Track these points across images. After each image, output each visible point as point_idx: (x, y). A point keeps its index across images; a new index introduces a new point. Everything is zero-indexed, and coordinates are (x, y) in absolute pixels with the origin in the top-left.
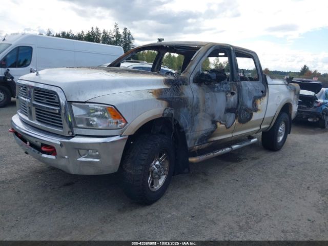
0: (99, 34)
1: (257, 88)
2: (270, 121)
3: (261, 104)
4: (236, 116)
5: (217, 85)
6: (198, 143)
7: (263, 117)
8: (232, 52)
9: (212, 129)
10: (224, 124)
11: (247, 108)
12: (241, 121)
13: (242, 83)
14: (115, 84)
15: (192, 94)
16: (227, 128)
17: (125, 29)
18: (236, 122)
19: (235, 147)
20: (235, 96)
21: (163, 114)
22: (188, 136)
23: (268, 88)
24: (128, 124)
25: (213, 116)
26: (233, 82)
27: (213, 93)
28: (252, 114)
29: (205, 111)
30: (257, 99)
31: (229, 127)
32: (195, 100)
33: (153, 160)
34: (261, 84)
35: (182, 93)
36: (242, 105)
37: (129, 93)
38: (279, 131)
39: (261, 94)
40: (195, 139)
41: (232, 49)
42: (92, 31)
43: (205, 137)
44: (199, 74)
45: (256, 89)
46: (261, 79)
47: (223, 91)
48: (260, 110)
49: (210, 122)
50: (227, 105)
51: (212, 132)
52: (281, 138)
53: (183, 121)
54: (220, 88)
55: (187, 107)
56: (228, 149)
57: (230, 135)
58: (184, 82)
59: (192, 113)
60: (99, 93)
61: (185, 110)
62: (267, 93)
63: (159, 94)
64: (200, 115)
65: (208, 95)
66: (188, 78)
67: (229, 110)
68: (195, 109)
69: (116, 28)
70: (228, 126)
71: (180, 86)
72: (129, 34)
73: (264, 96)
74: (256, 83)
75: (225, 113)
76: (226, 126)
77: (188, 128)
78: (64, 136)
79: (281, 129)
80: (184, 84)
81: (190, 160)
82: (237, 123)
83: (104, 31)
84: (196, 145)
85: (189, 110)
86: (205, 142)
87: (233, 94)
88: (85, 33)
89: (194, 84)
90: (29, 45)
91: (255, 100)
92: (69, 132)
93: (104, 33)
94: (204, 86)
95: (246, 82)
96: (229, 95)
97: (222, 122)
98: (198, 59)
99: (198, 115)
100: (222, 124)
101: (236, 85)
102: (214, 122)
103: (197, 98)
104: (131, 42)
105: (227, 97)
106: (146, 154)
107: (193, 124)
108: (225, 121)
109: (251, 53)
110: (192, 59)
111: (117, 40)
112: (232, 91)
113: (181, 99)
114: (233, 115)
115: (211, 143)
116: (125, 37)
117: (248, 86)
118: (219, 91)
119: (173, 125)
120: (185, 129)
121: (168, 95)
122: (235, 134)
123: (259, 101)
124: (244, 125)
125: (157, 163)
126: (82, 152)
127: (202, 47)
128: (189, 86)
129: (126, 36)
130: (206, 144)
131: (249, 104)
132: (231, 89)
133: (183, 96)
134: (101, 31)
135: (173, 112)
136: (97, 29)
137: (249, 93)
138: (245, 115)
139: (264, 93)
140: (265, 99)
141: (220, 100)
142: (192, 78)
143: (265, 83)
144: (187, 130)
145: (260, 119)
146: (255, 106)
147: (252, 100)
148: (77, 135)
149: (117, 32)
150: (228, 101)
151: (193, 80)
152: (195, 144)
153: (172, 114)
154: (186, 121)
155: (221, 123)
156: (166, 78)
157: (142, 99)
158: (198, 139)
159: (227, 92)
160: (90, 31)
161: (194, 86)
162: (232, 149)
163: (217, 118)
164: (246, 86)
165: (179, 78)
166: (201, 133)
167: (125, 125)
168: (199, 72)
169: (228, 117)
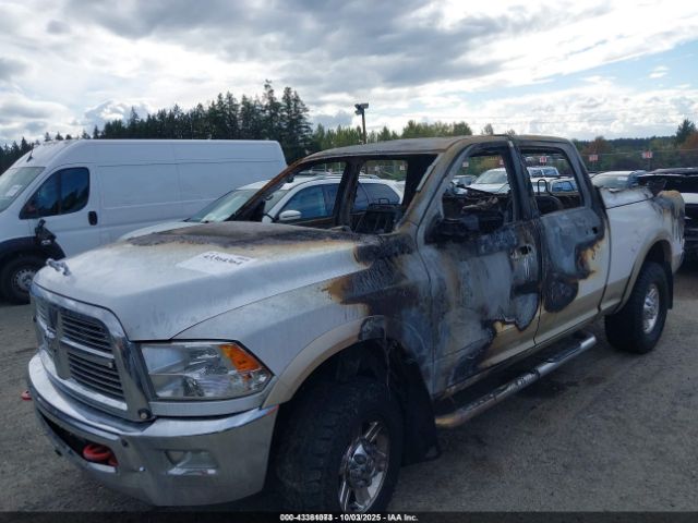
0: (234, 107)
1: (581, 224)
2: (621, 290)
3: (596, 259)
4: (539, 299)
5: (484, 237)
6: (455, 378)
7: (603, 285)
8: (514, 152)
9: (485, 341)
10: (514, 323)
11: (563, 273)
12: (551, 308)
13: (545, 219)
14: (237, 284)
15: (425, 273)
16: (521, 330)
17: (288, 90)
18: (541, 312)
19: (544, 368)
20: (532, 256)
21: (360, 335)
22: (427, 369)
23: (607, 217)
24: (274, 379)
25: (483, 310)
26: (521, 222)
27: (477, 260)
28: (577, 285)
29: (462, 304)
30: (585, 250)
31: (525, 328)
32: (435, 284)
33: (349, 444)
34: (591, 211)
35: (403, 276)
36: (551, 271)
37: (271, 301)
38: (646, 306)
39: (592, 235)
40: (447, 373)
41: (511, 145)
42: (220, 103)
43: (468, 361)
44: (438, 222)
45: (579, 228)
46: (588, 200)
47: (501, 249)
48: (593, 272)
49: (479, 327)
50: (515, 278)
51: (486, 346)
52: (652, 323)
53: (411, 336)
54: (491, 244)
55: (417, 304)
56: (529, 377)
57: (529, 345)
58: (405, 246)
59: (430, 316)
60: (200, 314)
61: (414, 312)
62: (606, 231)
63: (346, 290)
64: (453, 316)
65: (465, 267)
66: (412, 236)
67: (519, 290)
68: (439, 304)
69: (269, 89)
70: (522, 326)
71: (394, 259)
72: (297, 100)
73: (601, 237)
74: (577, 212)
75: (512, 297)
76: (517, 326)
77: (425, 352)
78: (131, 422)
79: (650, 302)
80: (403, 253)
81: (440, 421)
82: (544, 312)
83: (244, 98)
84: (450, 383)
85: (422, 310)
86: (471, 372)
87: (525, 251)
88: (206, 108)
89: (427, 247)
90: (77, 165)
91: (580, 252)
92: (140, 412)
93: (243, 103)
94: (452, 247)
95: (554, 214)
96: (516, 256)
97: (506, 320)
98: (432, 185)
99: (446, 316)
100: (508, 323)
101: (532, 228)
102: (488, 325)
103: (440, 280)
104: (301, 117)
105: (511, 263)
106: (328, 439)
107: (436, 340)
108: (515, 316)
109: (557, 145)
110: (418, 188)
111: (273, 115)
112: (523, 244)
113: (399, 290)
114: (531, 297)
115: (486, 372)
116: (289, 107)
117: (560, 223)
118: (490, 252)
119: (387, 353)
120: (418, 356)
121: (368, 287)
122: (541, 339)
123: (589, 252)
124: (561, 314)
125: (359, 450)
126: (175, 455)
127: (440, 156)
128: (415, 254)
129: (289, 104)
130: (476, 376)
131: (567, 264)
132: (518, 241)
133: (404, 283)
134: (238, 100)
135: (384, 325)
136: (230, 97)
137: (565, 239)
138: (560, 292)
139: (599, 232)
140: (604, 244)
141: (496, 272)
142: (421, 234)
143: (600, 207)
144: (423, 359)
145: (597, 292)
146: (582, 265)
147: (572, 255)
148: (159, 417)
149: (271, 99)
150: (516, 267)
151: (425, 238)
152: (447, 383)
153: (382, 330)
154: (419, 337)
155: (504, 323)
156: (360, 244)
157: (304, 311)
158: (453, 371)
159: (509, 251)
160: (216, 103)
161: (429, 252)
162: (538, 374)
163: (493, 312)
164: (554, 225)
165: (392, 239)
166: (458, 356)
167: (267, 382)
168: (438, 216)
169: (519, 305)
